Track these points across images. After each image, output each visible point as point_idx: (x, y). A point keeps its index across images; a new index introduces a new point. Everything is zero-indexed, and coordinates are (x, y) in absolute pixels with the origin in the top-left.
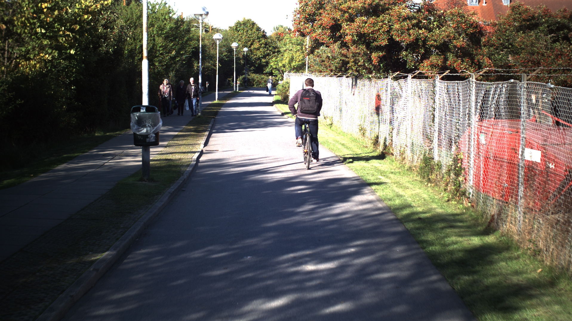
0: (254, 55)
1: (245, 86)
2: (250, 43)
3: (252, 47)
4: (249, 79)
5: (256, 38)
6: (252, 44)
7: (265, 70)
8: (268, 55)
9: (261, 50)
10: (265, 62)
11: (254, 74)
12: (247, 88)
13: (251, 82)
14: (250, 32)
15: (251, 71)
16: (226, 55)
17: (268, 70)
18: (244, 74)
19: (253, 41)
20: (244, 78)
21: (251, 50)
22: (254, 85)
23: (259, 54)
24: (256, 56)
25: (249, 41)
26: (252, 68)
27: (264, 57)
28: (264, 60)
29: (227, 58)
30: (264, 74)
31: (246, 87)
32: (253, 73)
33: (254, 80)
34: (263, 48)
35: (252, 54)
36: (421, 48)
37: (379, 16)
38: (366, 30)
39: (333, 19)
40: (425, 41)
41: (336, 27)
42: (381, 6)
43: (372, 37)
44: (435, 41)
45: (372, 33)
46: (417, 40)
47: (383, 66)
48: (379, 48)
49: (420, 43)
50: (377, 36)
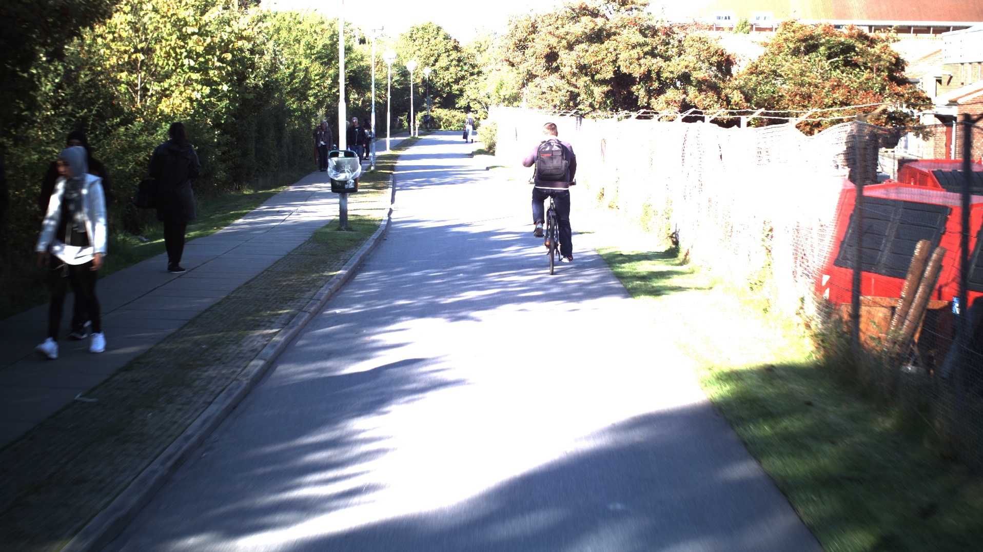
0: (440, 79)
1: (427, 128)
2: (433, 59)
3: (437, 67)
4: (433, 118)
5: (444, 51)
6: (436, 61)
7: (457, 103)
8: (463, 78)
9: (452, 69)
10: (458, 90)
11: (440, 109)
12: (430, 131)
13: (436, 123)
14: (432, 41)
15: (435, 104)
16: (398, 80)
17: (462, 102)
18: (424, 109)
19: (439, 56)
20: (425, 116)
21: (435, 71)
22: (440, 127)
23: (448, 76)
24: (444, 79)
25: (432, 56)
26: (437, 100)
27: (457, 81)
28: (455, 87)
29: (399, 85)
30: (456, 109)
31: (428, 131)
32: (438, 107)
33: (440, 119)
34: (455, 66)
35: (436, 77)
36: (655, 81)
37: (603, 43)
38: (588, 60)
39: (548, 46)
40: (658, 74)
41: (552, 57)
42: (606, 30)
43: (595, 68)
44: (672, 72)
45: (595, 63)
46: (649, 72)
47: (610, 102)
48: (603, 82)
49: (654, 75)
50: (601, 68)
